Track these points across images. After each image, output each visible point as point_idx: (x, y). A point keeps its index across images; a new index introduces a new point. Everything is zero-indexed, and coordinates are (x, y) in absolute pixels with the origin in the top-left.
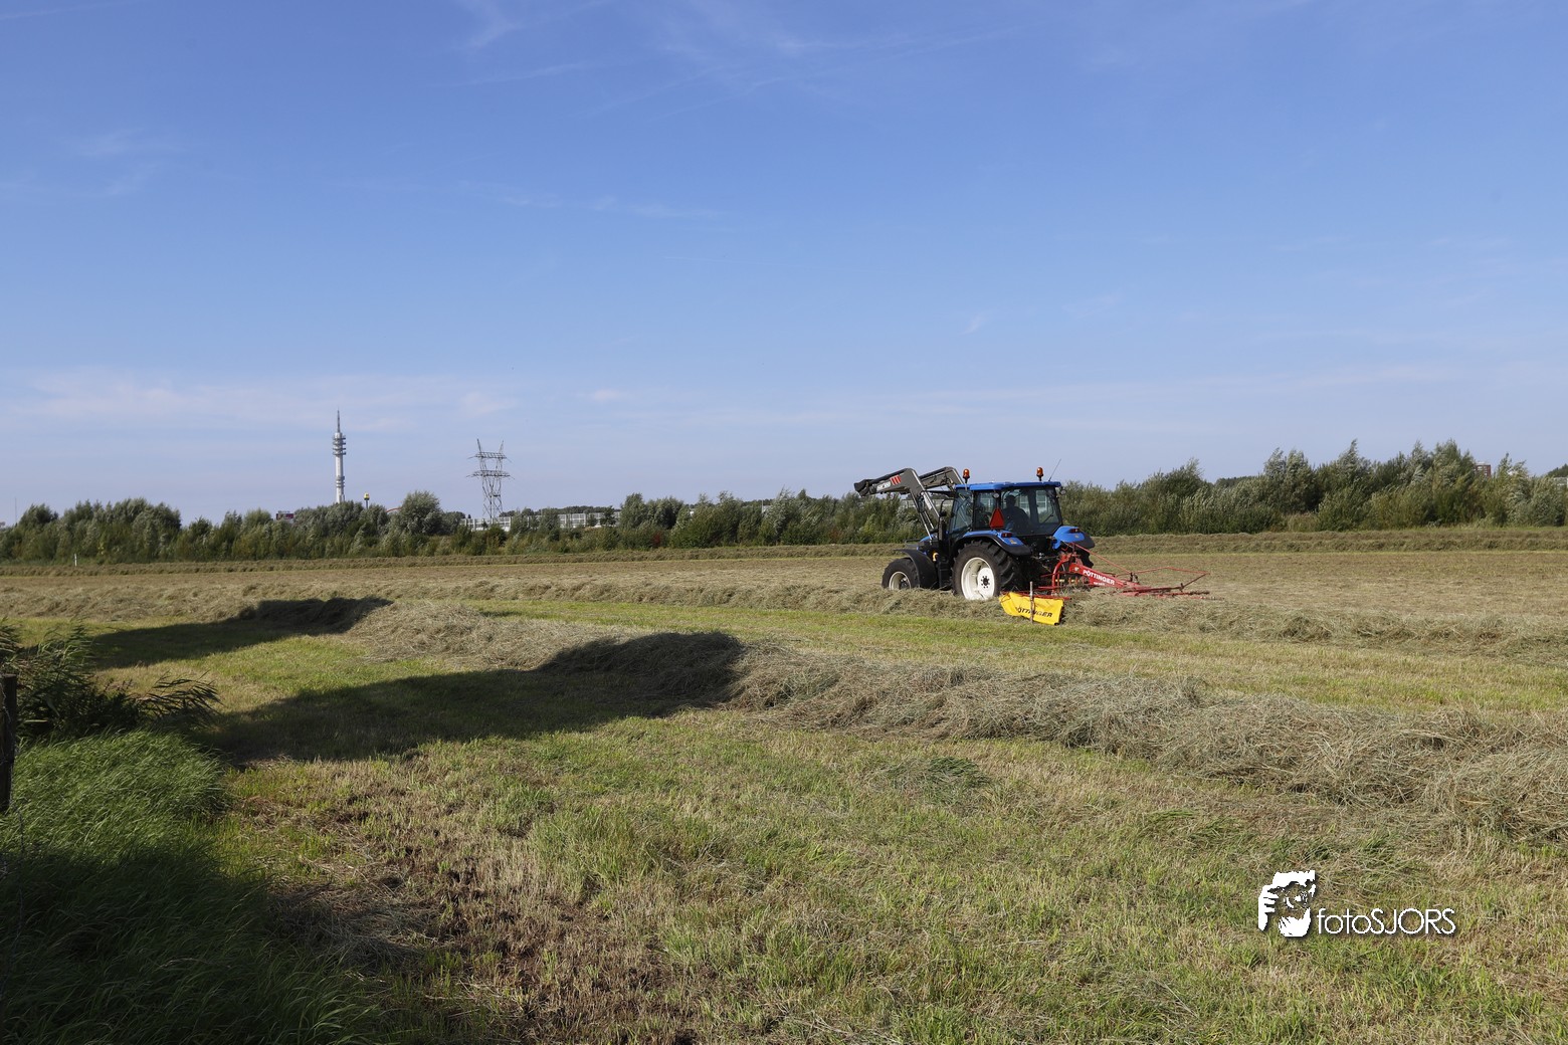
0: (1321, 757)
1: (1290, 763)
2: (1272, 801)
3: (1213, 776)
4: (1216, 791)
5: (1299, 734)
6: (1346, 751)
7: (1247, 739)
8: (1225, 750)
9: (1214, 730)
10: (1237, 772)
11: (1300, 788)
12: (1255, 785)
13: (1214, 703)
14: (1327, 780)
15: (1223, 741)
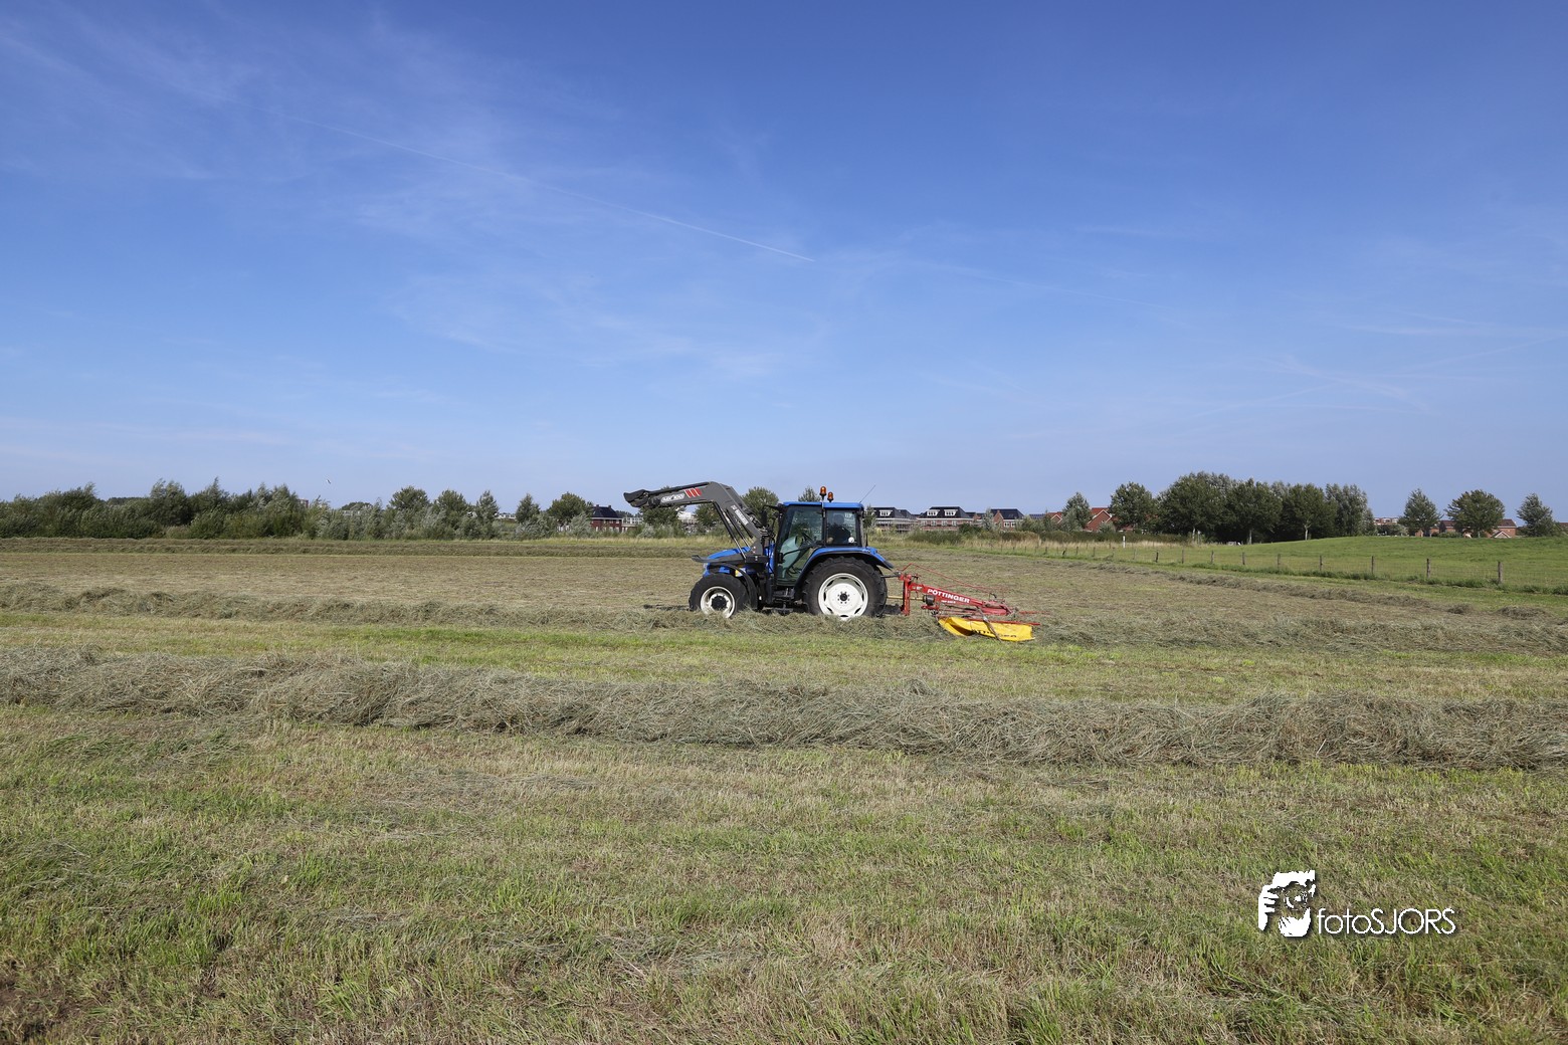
0: (184, 689)
1: (163, 695)
2: (149, 721)
3: (103, 710)
4: (106, 720)
5: (171, 677)
6: (203, 684)
7: (132, 683)
8: (115, 691)
9: (106, 680)
10: (123, 705)
11: (169, 711)
12: (136, 712)
13: (106, 662)
14: (187, 703)
15: (113, 685)
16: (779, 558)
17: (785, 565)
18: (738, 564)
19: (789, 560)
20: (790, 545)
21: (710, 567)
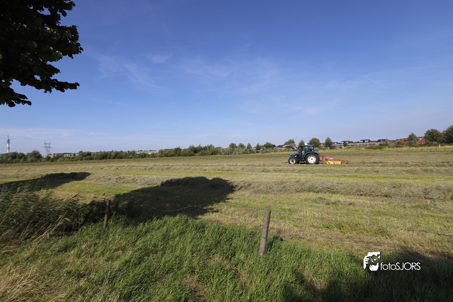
16: (301, 154)
17: (303, 155)
18: (295, 155)
19: (303, 154)
20: (303, 152)
21: (291, 156)
